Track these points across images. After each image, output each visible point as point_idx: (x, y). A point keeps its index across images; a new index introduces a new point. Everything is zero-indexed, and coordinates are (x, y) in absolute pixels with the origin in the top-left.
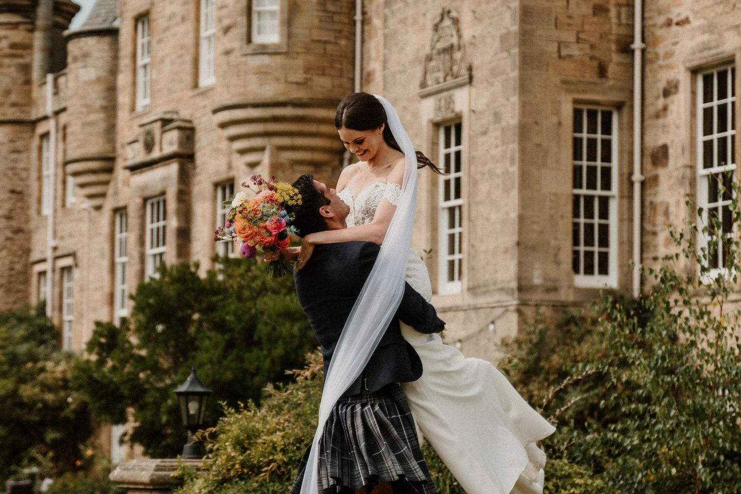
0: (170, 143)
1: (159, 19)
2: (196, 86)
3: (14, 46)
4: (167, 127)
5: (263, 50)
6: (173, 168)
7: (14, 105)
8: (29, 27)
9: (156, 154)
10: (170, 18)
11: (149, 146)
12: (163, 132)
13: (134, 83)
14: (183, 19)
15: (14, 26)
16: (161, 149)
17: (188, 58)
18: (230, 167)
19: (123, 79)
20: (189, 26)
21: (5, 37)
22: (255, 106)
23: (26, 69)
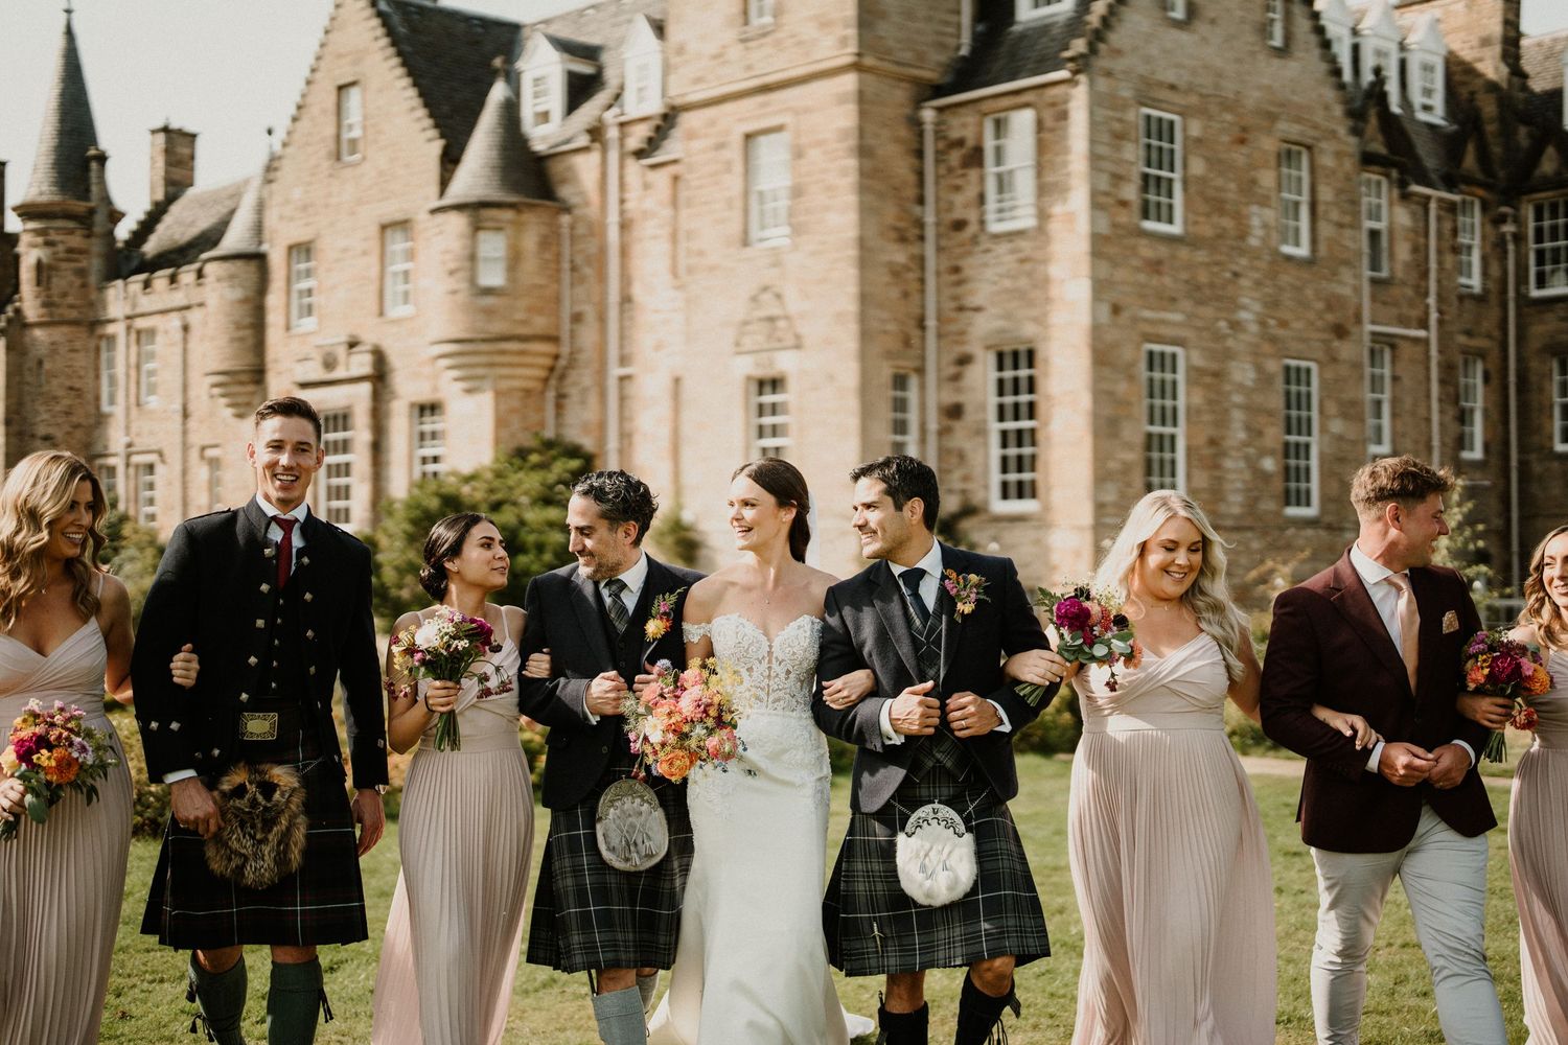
0: (362, 364)
1: (328, 248)
2: (381, 314)
3: (70, 251)
4: (354, 350)
5: (488, 291)
6: (366, 388)
7: (71, 307)
8: (86, 232)
9: (339, 373)
10: (345, 250)
11: (330, 364)
12: (350, 354)
13: (288, 305)
14: (365, 253)
15: (71, 232)
16: (348, 369)
17: (373, 288)
18: (435, 389)
19: (274, 300)
20: (374, 260)
21: (62, 242)
22: (484, 340)
23: (82, 273)
